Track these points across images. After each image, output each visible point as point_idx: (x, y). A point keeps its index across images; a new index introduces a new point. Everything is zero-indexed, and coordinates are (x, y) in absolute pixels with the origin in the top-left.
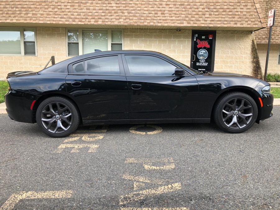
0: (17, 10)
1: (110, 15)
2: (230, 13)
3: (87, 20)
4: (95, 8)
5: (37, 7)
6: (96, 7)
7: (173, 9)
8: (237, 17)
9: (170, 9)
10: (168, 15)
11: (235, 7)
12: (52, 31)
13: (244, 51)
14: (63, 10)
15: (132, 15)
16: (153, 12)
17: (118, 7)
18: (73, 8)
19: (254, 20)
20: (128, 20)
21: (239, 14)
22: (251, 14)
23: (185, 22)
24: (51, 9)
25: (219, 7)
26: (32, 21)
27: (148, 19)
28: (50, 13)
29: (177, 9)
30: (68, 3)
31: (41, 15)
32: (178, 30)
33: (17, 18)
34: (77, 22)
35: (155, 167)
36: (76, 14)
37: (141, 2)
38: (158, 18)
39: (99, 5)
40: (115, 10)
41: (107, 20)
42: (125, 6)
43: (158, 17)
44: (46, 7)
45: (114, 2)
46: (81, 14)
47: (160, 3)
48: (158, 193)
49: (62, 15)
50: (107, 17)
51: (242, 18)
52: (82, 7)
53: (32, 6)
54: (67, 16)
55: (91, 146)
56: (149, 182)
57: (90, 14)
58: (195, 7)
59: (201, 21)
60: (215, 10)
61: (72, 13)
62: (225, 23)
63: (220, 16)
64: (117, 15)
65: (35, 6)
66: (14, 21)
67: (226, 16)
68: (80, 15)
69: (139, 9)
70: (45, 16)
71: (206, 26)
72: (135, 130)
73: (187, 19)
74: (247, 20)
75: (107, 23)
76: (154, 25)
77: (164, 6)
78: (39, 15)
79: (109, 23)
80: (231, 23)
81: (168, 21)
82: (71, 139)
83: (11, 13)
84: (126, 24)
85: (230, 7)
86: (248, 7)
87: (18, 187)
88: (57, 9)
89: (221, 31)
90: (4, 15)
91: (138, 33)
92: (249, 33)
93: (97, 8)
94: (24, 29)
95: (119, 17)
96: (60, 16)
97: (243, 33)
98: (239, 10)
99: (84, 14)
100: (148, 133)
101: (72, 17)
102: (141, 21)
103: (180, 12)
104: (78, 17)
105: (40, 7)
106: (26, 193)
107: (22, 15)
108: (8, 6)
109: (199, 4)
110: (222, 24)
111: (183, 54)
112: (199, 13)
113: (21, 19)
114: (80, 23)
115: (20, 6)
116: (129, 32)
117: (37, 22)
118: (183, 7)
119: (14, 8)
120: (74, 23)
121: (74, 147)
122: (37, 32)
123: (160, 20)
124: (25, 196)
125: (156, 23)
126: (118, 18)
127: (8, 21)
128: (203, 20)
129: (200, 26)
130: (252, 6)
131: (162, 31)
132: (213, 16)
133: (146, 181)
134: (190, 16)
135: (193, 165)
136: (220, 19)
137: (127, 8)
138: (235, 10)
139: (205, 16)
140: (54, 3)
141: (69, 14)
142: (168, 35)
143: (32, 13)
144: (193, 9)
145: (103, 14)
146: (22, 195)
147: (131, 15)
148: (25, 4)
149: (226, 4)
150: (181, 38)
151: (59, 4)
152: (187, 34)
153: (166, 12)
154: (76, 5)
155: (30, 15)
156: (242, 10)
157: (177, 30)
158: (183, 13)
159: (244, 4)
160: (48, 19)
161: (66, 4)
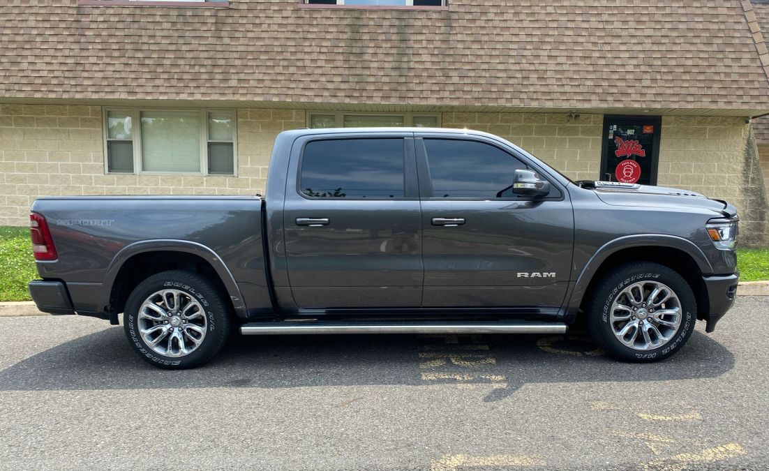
0: (203, 70)
1: (418, 81)
2: (701, 77)
3: (364, 94)
4: (381, 65)
5: (249, 64)
6: (385, 63)
7: (565, 67)
8: (716, 85)
9: (558, 68)
10: (554, 81)
11: (713, 62)
12: (273, 118)
13: (728, 164)
14: (309, 71)
15: (469, 81)
16: (519, 75)
17: (438, 64)
18: (332, 66)
19: (756, 93)
20: (459, 94)
21: (722, 77)
22: (750, 78)
23: (593, 97)
24: (281, 68)
25: (674, 63)
26: (237, 97)
27: (506, 90)
28: (280, 78)
29: (575, 68)
30: (321, 54)
31: (258, 83)
32: (574, 116)
33: (202, 90)
34: (342, 99)
35: (664, 418)
36: (339, 79)
37: (489, 52)
38: (532, 89)
39: (391, 59)
40: (429, 71)
41: (411, 95)
42: (452, 60)
43: (531, 86)
44: (270, 63)
45: (426, 52)
46: (351, 79)
47: (535, 53)
48: (708, 459)
49: (305, 82)
50: (412, 86)
51: (728, 89)
52: (352, 64)
53: (238, 62)
54: (318, 84)
55: (488, 377)
56: (672, 441)
57: (372, 79)
58: (618, 62)
59: (633, 95)
60: (663, 70)
61: (328, 78)
62: (688, 100)
63: (679, 83)
64: (434, 82)
65: (245, 62)
66: (198, 97)
67: (692, 83)
68: (348, 82)
69: (486, 66)
70: (268, 83)
71: (644, 106)
72: (549, 346)
73: (600, 90)
74: (741, 92)
75: (412, 100)
76: (522, 105)
77: (545, 60)
78: (252, 83)
79: (416, 102)
80: (704, 99)
81: (553, 96)
82: (428, 362)
83: (190, 77)
84: (456, 103)
85: (700, 62)
86: (744, 62)
87: (427, 448)
88: (295, 68)
89: (673, 117)
90: (174, 82)
91: (474, 122)
92: (738, 122)
93: (387, 65)
94: (209, 113)
95: (440, 88)
96: (301, 85)
97: (726, 123)
98: (723, 69)
99: (356, 80)
100: (587, 353)
101: (330, 86)
102: (490, 96)
103: (583, 75)
104: (343, 86)
105: (255, 64)
106: (453, 457)
107: (216, 83)
108: (181, 62)
109: (627, 55)
110: (681, 103)
111: (582, 170)
112: (627, 77)
113: (214, 91)
114: (347, 101)
115: (210, 62)
116: (453, 120)
117: (249, 98)
118: (588, 62)
119: (197, 68)
120: (334, 100)
121: (456, 379)
122: (239, 120)
123: (535, 94)
124: (457, 462)
125: (526, 100)
126: (438, 89)
127: (183, 97)
128: (636, 93)
129: (631, 106)
130: (753, 60)
131: (533, 118)
132: (661, 83)
133: (668, 441)
134: (605, 84)
135: (736, 414)
136: (677, 90)
137: (458, 66)
138: (713, 70)
139: (641, 83)
140: (288, 56)
141: (323, 79)
142: (546, 126)
143: (236, 77)
144: (613, 68)
145: (403, 80)
146: (450, 460)
147: (466, 81)
148: (222, 56)
149: (690, 55)
150: (578, 135)
151: (299, 56)
152: (592, 124)
153: (549, 74)
154: (337, 58)
155: (233, 83)
156: (728, 70)
157: (571, 116)
158: (589, 76)
159: (734, 57)
160: (274, 91)
161: (314, 56)
